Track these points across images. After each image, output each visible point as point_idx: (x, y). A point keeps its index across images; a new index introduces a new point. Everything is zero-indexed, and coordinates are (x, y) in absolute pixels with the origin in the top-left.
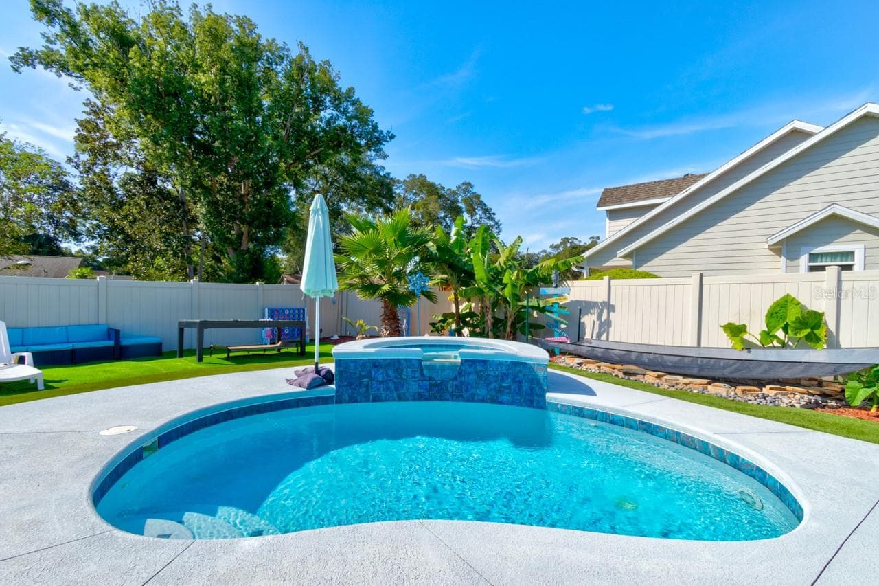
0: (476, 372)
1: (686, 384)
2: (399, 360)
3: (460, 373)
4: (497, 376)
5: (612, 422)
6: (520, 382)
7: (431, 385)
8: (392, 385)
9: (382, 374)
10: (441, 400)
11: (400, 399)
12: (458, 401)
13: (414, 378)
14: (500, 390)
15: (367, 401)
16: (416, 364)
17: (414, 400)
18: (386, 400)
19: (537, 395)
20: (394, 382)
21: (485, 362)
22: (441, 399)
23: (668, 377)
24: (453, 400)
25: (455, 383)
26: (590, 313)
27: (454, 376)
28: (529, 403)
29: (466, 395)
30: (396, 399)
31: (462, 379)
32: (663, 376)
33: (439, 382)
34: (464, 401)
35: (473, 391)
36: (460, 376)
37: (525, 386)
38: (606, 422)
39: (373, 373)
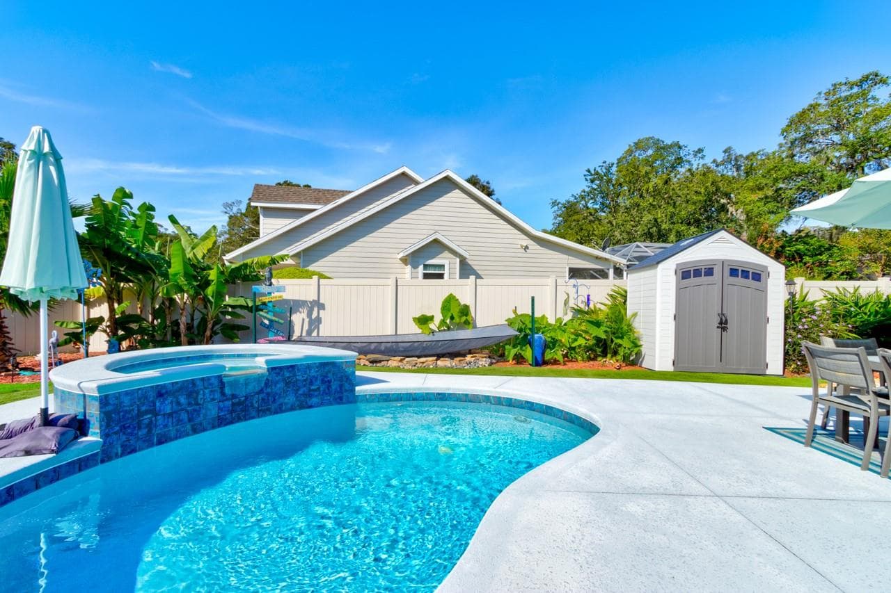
0: (284, 380)
1: (423, 363)
2: (193, 382)
3: (266, 384)
4: (305, 380)
5: (414, 399)
6: (329, 382)
7: (233, 404)
8: (184, 416)
9: (171, 403)
10: (246, 420)
11: (195, 431)
12: (265, 416)
13: (213, 399)
14: (309, 395)
15: (151, 445)
16: (215, 382)
17: (213, 427)
18: (176, 438)
19: (346, 391)
20: (187, 411)
21: (292, 367)
22: (247, 417)
23: (407, 359)
24: (259, 417)
25: (261, 396)
26: (299, 311)
27: (260, 388)
28: (338, 400)
29: (273, 407)
30: (190, 432)
31: (269, 390)
32: (404, 359)
33: (243, 399)
34: (271, 414)
35: (281, 400)
36: (266, 387)
37: (334, 386)
38: (409, 400)
39: (158, 404)
